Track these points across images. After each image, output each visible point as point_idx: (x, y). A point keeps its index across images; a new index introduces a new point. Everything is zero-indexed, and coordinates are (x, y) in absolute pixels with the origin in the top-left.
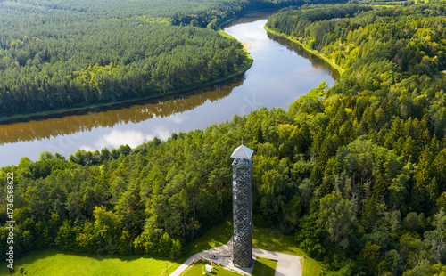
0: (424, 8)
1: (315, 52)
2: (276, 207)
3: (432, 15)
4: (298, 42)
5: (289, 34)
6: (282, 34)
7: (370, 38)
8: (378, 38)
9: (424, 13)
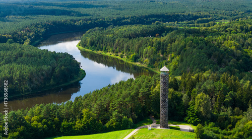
0: (226, 27)
1: (138, 64)
2: (173, 106)
3: (234, 33)
4: (119, 57)
5: (106, 51)
6: (99, 52)
7: (187, 48)
8: (194, 47)
9: (227, 31)
